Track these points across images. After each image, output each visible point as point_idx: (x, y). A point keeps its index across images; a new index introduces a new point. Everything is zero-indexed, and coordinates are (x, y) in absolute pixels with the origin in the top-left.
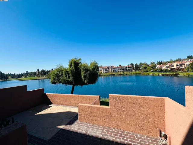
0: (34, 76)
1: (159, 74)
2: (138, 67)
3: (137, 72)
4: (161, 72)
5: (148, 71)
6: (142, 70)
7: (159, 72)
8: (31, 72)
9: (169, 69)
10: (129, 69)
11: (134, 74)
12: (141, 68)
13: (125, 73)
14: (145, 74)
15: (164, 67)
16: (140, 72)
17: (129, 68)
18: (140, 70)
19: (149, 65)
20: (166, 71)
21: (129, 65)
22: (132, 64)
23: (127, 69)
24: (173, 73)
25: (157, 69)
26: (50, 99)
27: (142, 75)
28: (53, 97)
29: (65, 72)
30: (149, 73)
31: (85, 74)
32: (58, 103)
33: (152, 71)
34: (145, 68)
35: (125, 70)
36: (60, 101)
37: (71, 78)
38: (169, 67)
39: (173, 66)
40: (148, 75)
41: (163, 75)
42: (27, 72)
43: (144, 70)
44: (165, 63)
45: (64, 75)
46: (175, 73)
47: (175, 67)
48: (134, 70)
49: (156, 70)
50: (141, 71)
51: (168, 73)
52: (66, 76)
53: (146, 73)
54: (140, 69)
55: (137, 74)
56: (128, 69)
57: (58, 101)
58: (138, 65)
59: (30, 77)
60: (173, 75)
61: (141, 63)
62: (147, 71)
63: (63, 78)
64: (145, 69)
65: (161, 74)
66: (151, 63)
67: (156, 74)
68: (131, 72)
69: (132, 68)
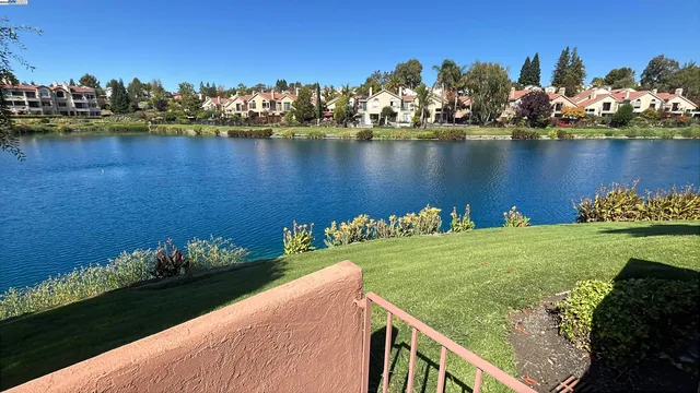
1: (217, 132)
2: (128, 101)
3: (126, 120)
4: (224, 122)
5: (174, 119)
6: (148, 114)
7: (217, 123)
9: (244, 114)
10: (78, 105)
11: (114, 130)
12: (141, 105)
13: (60, 123)
14: (165, 128)
15: (230, 106)
16: (141, 122)
17: (77, 96)
18: (138, 112)
19: (172, 96)
20: (237, 120)
21: (77, 83)
22: (89, 80)
23: (65, 105)
24: (259, 129)
25: (209, 114)
27: (154, 134)
30: (183, 127)
33: (194, 119)
34: (162, 105)
35: (53, 106)
38: (244, 108)
39: (254, 107)
40: (180, 133)
41: (232, 135)
43: (159, 115)
44: (227, 95)
46: (263, 129)
47: (259, 109)
48: (104, 112)
49: (206, 117)
50: (144, 117)
51: (247, 129)
53: (169, 127)
54: (136, 109)
55: (128, 130)
56: (72, 101)
58: (126, 86)
60: (260, 135)
61: (136, 80)
62: (171, 120)
64: (161, 110)
65: (224, 132)
66: (181, 86)
67: (208, 129)
68: (93, 121)
69: (95, 100)
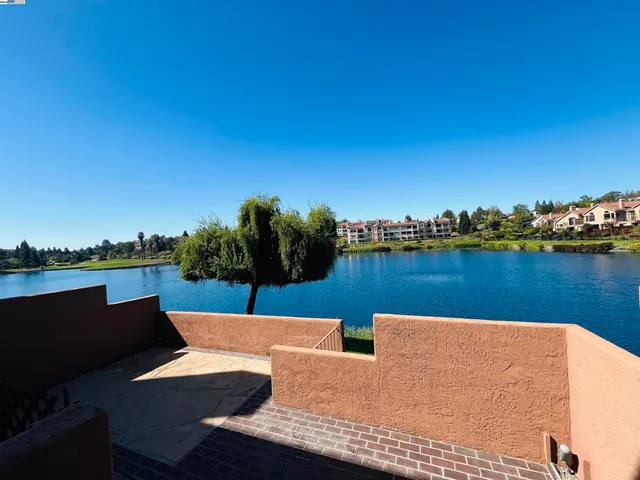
0: (129, 257)
1: (542, 247)
2: (470, 225)
3: (467, 239)
4: (550, 238)
5: (503, 237)
6: (484, 233)
7: (544, 238)
8: (119, 244)
9: (578, 228)
10: (438, 231)
11: (457, 246)
12: (479, 227)
13: (427, 242)
14: (493, 244)
15: (562, 222)
16: (476, 240)
17: (438, 225)
18: (476, 233)
19: (506, 217)
20: (568, 234)
21: (440, 216)
22: (448, 214)
23: (430, 231)
24: (592, 242)
25: (537, 230)
26: (179, 329)
27: (486, 249)
28: (190, 322)
29: (228, 244)
30: (509, 242)
31: (291, 246)
32: (206, 343)
33: (520, 236)
34: (495, 225)
35: (424, 234)
36: (212, 336)
37: (246, 262)
38: (578, 222)
39: (592, 219)
40: (506, 248)
41: (557, 249)
42: (106, 242)
43: (491, 233)
44: (564, 209)
45: (223, 253)
46: (599, 243)
47: (599, 220)
48: (454, 234)
49: (533, 233)
50: (479, 236)
51: (576, 243)
52: (230, 255)
53: (497, 243)
54: (475, 229)
55: (466, 246)
56: (435, 228)
57: (206, 336)
58: (470, 215)
59: (115, 257)
60: (593, 250)
61: (480, 209)
62: (500, 237)
63: (222, 260)
64: (494, 229)
65: (549, 246)
66: (516, 208)
67: (532, 245)
68: (445, 241)
69: (448, 227)
